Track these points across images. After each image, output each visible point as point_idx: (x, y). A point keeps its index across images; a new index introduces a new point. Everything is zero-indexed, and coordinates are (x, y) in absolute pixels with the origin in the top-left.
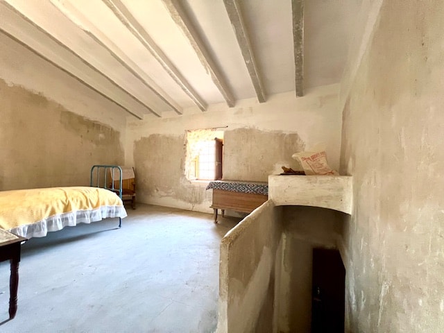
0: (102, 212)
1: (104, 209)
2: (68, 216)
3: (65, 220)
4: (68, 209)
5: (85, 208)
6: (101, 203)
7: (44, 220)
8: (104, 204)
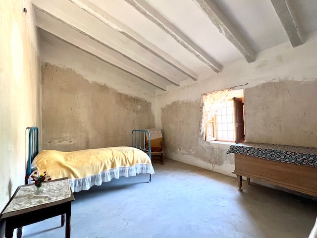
0: (136, 169)
1: (138, 166)
2: (115, 170)
3: (112, 173)
4: (114, 166)
5: (125, 165)
6: (135, 161)
7: (100, 173)
8: (137, 162)
